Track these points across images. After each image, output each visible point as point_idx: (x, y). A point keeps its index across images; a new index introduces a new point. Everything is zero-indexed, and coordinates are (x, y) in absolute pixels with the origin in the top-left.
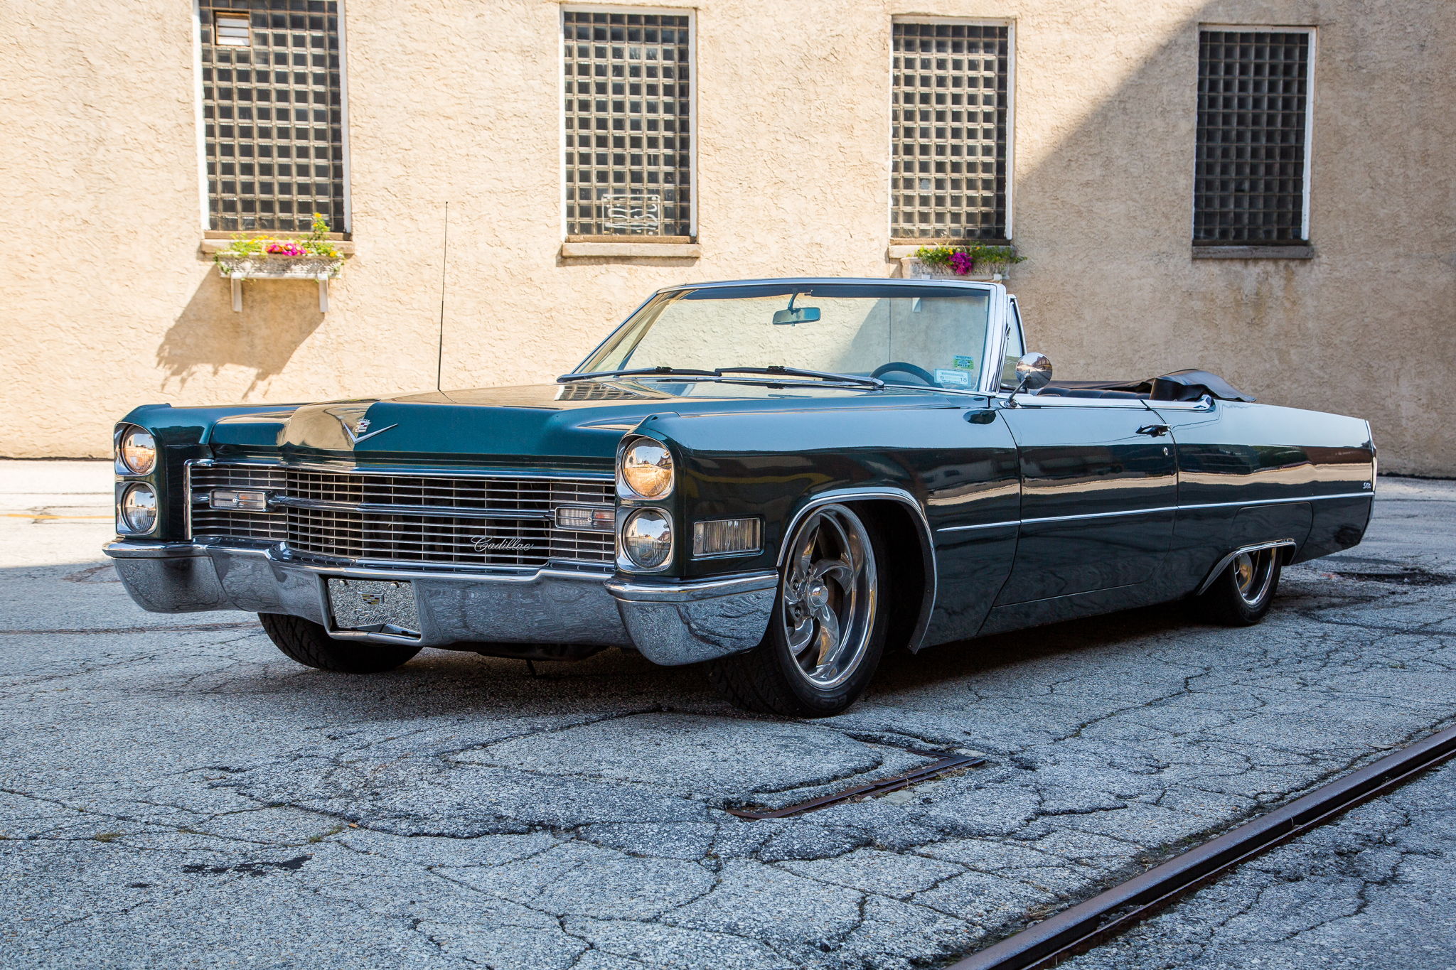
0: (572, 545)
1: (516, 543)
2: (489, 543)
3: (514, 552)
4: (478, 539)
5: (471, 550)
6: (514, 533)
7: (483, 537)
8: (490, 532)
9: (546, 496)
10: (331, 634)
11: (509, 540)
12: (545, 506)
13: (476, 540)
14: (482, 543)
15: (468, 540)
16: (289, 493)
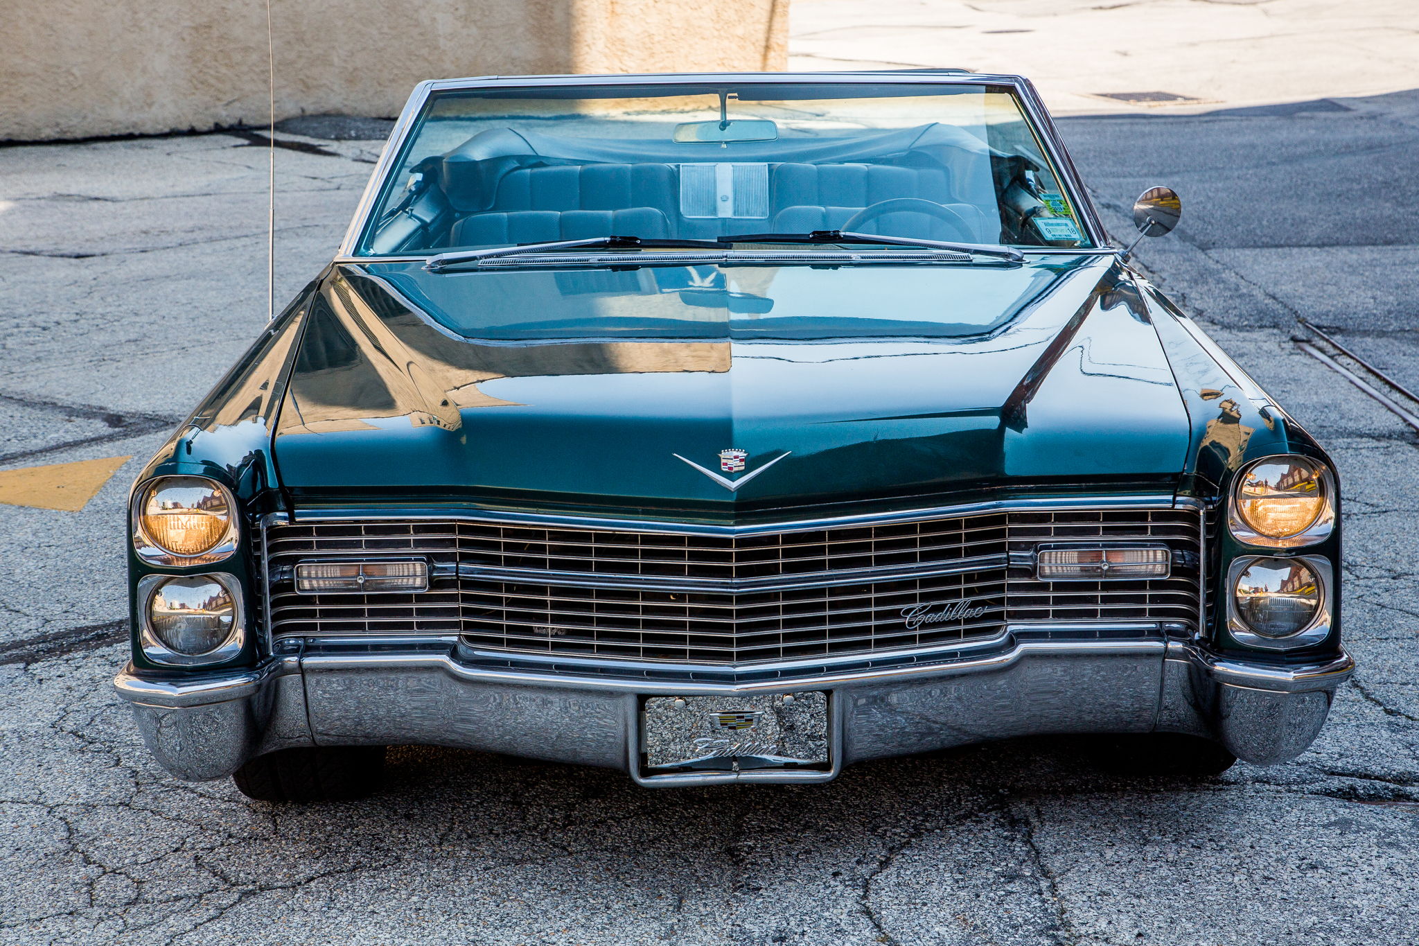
0: (1045, 601)
1: (962, 608)
2: (926, 614)
3: (957, 622)
4: (911, 609)
5: (901, 627)
6: (956, 594)
7: (918, 605)
8: (924, 597)
9: (1001, 534)
10: (642, 781)
11: (953, 605)
12: (1000, 548)
13: (908, 612)
14: (915, 613)
15: (895, 614)
16: (465, 558)
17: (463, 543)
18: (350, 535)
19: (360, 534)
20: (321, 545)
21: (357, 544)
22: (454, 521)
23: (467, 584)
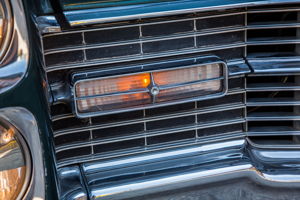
16: (252, 50)
17: (252, 35)
18: (126, 39)
19: (137, 37)
20: (92, 54)
21: (135, 49)
22: (243, 9)
23: (253, 80)
